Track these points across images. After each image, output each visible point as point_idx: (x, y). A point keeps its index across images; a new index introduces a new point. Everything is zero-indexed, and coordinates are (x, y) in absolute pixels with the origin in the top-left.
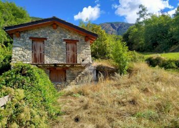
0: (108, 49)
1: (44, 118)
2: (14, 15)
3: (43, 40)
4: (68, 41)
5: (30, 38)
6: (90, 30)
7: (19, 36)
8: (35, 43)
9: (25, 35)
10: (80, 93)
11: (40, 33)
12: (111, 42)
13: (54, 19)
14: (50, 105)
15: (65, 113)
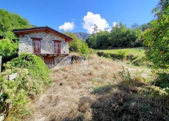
0: (78, 46)
1: (41, 85)
2: (19, 22)
3: (39, 39)
4: (55, 41)
5: (31, 38)
6: (68, 35)
7: (24, 36)
8: (34, 41)
9: (28, 36)
10: (62, 70)
11: (38, 35)
12: (80, 43)
13: (47, 27)
14: (45, 77)
15: (54, 81)
